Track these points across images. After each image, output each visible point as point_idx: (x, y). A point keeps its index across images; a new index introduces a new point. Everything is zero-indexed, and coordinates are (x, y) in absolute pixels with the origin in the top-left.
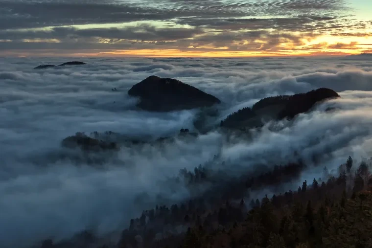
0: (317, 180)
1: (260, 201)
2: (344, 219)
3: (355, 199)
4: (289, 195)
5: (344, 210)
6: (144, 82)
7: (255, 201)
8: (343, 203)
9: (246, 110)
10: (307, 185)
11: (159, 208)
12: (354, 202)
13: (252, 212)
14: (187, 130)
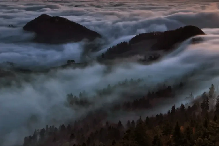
0: (184, 104)
1: (135, 121)
2: (207, 138)
3: (217, 120)
4: (160, 117)
5: (207, 131)
6: (37, 19)
7: (131, 121)
8: (206, 125)
9: (124, 44)
10: (176, 108)
11: (49, 127)
12: (215, 123)
13: (128, 131)
14: (73, 61)
